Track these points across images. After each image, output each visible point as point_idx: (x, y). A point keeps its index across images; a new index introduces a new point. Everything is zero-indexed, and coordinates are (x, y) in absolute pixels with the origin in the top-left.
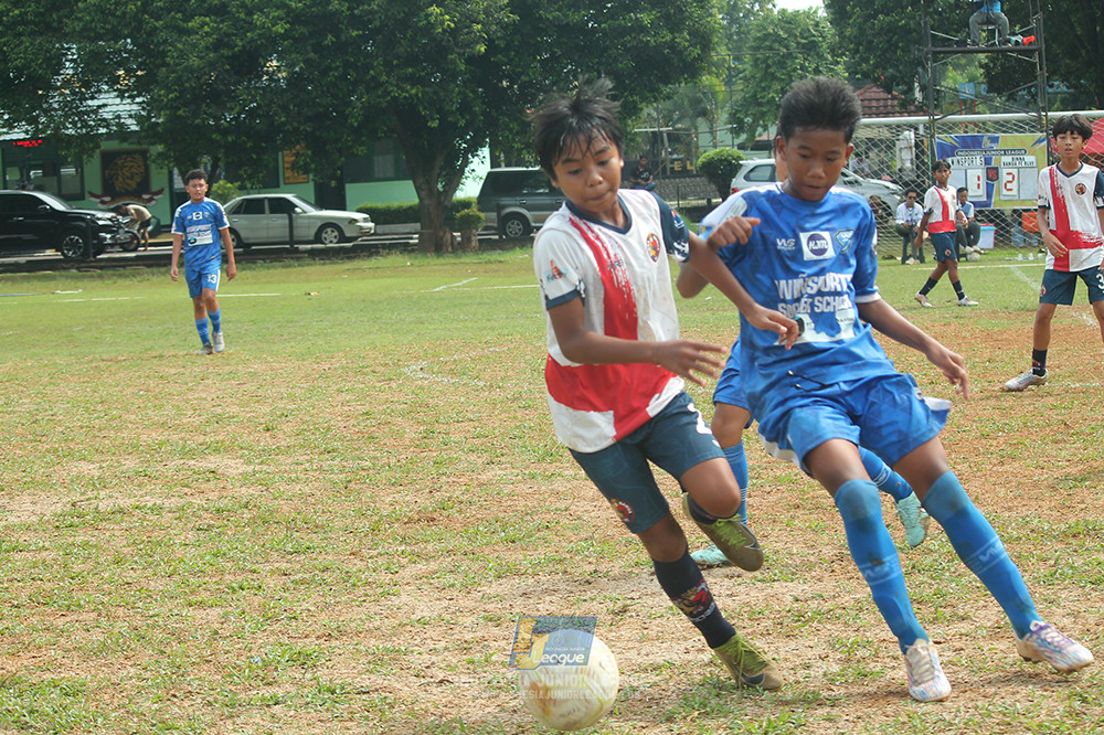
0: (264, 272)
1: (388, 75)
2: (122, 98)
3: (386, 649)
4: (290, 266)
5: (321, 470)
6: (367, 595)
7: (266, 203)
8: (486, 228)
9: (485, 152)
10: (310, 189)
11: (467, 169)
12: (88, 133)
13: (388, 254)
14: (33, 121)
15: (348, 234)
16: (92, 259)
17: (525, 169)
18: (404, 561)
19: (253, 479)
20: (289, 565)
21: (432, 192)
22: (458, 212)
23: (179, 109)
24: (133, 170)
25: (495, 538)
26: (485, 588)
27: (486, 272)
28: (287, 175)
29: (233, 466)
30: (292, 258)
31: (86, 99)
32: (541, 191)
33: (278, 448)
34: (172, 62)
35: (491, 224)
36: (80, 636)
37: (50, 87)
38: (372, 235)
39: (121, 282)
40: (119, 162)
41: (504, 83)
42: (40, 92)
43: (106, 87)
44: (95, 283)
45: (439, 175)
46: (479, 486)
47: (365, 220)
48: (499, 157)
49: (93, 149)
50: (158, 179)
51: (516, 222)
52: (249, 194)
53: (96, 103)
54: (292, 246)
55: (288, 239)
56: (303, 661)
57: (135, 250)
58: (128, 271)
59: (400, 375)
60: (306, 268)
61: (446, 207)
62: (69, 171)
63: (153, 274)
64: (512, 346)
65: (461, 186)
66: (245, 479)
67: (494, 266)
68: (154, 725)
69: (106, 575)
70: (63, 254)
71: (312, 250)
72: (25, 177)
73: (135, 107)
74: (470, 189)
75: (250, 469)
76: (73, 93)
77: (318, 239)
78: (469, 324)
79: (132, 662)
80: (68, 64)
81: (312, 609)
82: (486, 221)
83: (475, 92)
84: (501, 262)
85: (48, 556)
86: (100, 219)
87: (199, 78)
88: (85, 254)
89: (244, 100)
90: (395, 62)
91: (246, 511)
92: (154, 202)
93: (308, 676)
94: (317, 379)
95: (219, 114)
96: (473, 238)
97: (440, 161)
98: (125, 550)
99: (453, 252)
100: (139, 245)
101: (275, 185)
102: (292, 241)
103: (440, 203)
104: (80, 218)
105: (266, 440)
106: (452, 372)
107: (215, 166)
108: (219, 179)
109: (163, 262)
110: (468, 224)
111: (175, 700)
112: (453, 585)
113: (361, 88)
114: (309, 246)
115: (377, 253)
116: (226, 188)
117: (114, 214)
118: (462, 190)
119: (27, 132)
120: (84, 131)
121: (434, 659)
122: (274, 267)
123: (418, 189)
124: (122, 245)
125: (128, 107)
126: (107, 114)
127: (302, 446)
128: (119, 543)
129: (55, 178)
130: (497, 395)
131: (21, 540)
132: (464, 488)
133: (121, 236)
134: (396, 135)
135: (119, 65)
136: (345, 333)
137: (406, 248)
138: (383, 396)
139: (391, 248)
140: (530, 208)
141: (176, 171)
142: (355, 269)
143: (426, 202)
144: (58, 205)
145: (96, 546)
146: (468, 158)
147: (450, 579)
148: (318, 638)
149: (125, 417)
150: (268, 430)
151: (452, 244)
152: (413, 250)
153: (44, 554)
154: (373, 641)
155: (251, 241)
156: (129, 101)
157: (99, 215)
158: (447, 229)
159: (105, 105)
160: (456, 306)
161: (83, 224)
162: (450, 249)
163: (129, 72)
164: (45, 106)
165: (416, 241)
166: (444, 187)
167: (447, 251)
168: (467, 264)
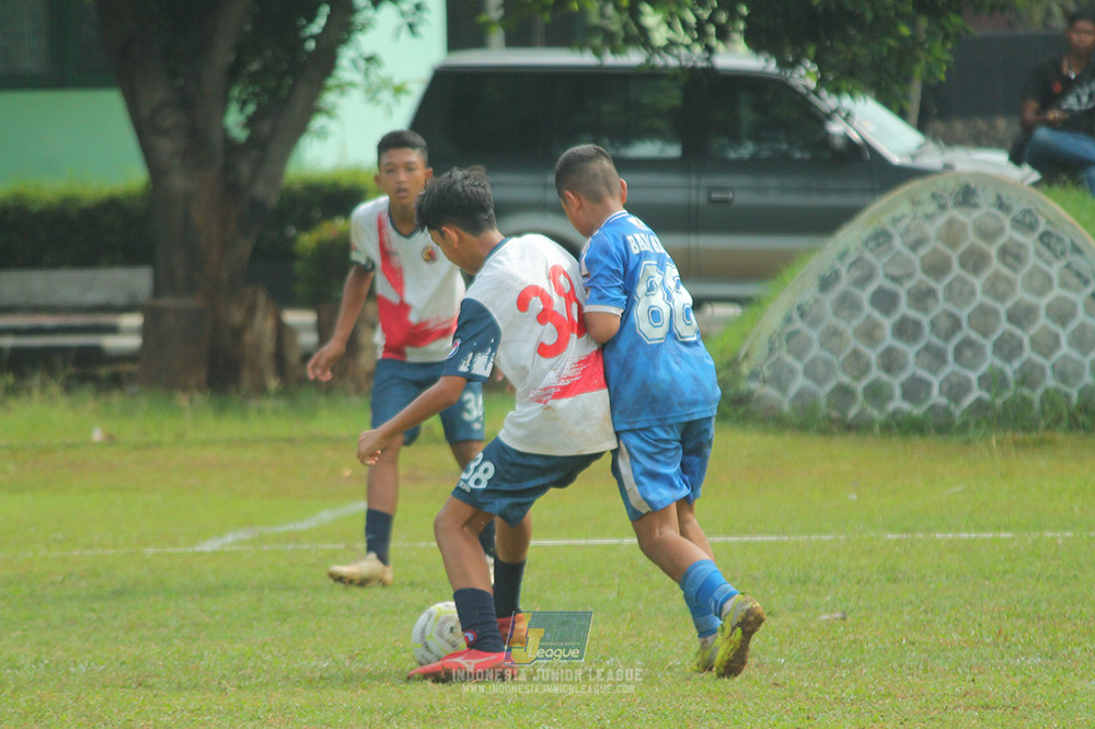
11: (346, 56)
13: (12, 392)
17: (586, 59)
21: (200, 140)
22: (306, 224)
27: (415, 478)
32: (647, 149)
45: (233, 73)
48: (482, 7)
61: (257, 206)
65: (318, 122)
97: (236, 18)
99: (281, 393)
103: (232, 189)
118: (322, 134)
123: (145, 129)
137: (87, 371)
143: (179, 182)
146: (352, 9)
152: (116, 382)
158: (262, 299)
162: (273, 384)
165: (131, 342)
166: (251, 122)
167: (260, 390)
168: (339, 442)
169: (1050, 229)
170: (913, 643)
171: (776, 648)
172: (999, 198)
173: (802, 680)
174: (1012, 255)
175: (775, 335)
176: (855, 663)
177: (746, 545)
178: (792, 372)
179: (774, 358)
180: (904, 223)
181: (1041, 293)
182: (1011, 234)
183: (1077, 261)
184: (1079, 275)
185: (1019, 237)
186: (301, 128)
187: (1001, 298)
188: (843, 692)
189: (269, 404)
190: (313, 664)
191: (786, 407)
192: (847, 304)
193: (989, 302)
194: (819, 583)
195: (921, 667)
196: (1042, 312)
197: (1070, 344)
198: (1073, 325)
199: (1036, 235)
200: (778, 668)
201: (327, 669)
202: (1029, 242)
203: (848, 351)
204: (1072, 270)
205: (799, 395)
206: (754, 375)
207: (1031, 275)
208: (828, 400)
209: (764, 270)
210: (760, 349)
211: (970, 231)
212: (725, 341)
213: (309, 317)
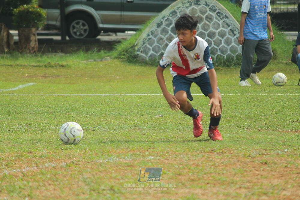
8: (47, 27)
22: (16, 6)
27: (45, 77)
35: (54, 23)
51: (81, 22)
67: (54, 71)
82: (48, 19)
84: (62, 66)
96: (33, 38)
99: (10, 52)
110: (26, 21)
140: (98, 7)
158: (3, 26)
162: (6, 50)
167: (3, 52)
168: (24, 66)
169: (219, 11)
170: (181, 124)
171: (144, 124)
172: (206, 2)
173: (151, 133)
174: (209, 18)
175: (144, 39)
176: (165, 129)
177: (136, 96)
178: (149, 49)
179: (144, 46)
180: (180, 9)
181: (217, 29)
182: (209, 12)
183: (226, 19)
184: (227, 24)
185: (211, 13)
187: (206, 30)
188: (161, 136)
189: (5, 55)
190: (17, 127)
191: (147, 59)
192: (164, 31)
193: (203, 31)
194: (155, 107)
195: (183, 130)
196: (217, 34)
197: (224, 43)
198: (225, 38)
199: (216, 13)
200: (144, 130)
201: (21, 128)
202: (214, 15)
203: (165, 44)
204: (225, 22)
205: (151, 56)
206: (139, 50)
207: (214, 24)
208: (159, 57)
209: (142, 21)
210: (141, 43)
211: (198, 11)
212: (131, 40)
213: (16, 32)
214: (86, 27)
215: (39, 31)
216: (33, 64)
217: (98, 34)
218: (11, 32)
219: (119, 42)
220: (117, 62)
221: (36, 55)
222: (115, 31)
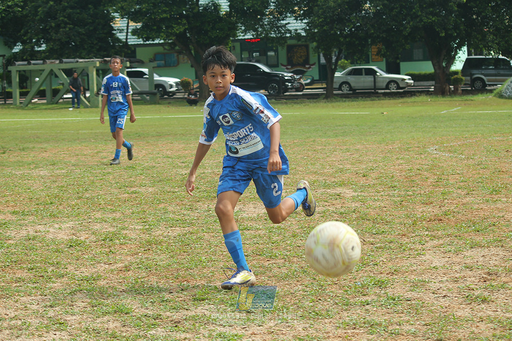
0: (362, 103)
1: (421, 12)
2: (297, 20)
3: (419, 280)
4: (374, 100)
5: (389, 195)
6: (410, 255)
7: (363, 70)
8: (465, 84)
9: (465, 48)
10: (383, 64)
11: (456, 57)
12: (281, 36)
13: (420, 95)
14: (256, 30)
15: (401, 86)
16: (282, 95)
17: (484, 57)
18: (427, 239)
19: (357, 199)
20: (374, 240)
21: (440, 67)
22: (452, 76)
23: (324, 26)
24: (302, 54)
25: (470, 230)
26: (465, 253)
27: (465, 105)
28: (373, 57)
29: (348, 193)
30: (375, 96)
31: (280, 20)
32: (491, 67)
33: (369, 185)
34: (321, 4)
35: (468, 82)
36: (276, 271)
37: (264, 14)
38: (412, 86)
39: (295, 106)
40: (295, 50)
41: (474, 16)
42: (259, 17)
43: (289, 15)
44: (283, 106)
45: (444, 59)
46: (462, 204)
47: (409, 79)
48: (471, 51)
49: (284, 44)
50: (313, 58)
51: (479, 82)
52: (355, 66)
53: (284, 22)
54: (375, 91)
55: (373, 87)
56: (380, 284)
57: (302, 91)
58: (299, 101)
59: (426, 152)
60: (382, 101)
61: (447, 74)
62: (271, 53)
63: (311, 102)
64: (478, 139)
65: (454, 64)
66: (354, 199)
67: (469, 102)
68: (311, 313)
69: (289, 242)
70: (268, 92)
71: (384, 93)
72: (251, 56)
73: (303, 24)
74: (458, 66)
75: (355, 194)
76: (274, 17)
77: (387, 87)
78: (457, 129)
79: (300, 283)
80: (271, 4)
81: (385, 260)
82: (465, 81)
83: (461, 20)
84: (472, 100)
85: (262, 232)
86: (286, 76)
87: (333, 12)
88: (279, 93)
89: (354, 22)
90: (424, 6)
91: (354, 214)
92: (311, 69)
93: (383, 292)
94: (387, 153)
95: (343, 28)
96: (459, 89)
97: (444, 52)
98: (298, 231)
99: (450, 95)
100: (304, 89)
101: (367, 62)
102: (375, 88)
103: (444, 72)
104: (277, 75)
105: (362, 181)
106: (450, 151)
107: (339, 53)
108: (342, 59)
109: (316, 97)
110: (457, 82)
111: (320, 301)
112: (450, 251)
113: (409, 18)
114: (383, 91)
115: (415, 95)
116: (345, 63)
117: (292, 74)
118: (454, 66)
119: (253, 35)
120: (279, 35)
121: (441, 285)
122: (367, 100)
123: (434, 65)
124: (295, 88)
125: (299, 25)
126: (289, 27)
127: (380, 184)
128: (295, 227)
129: (265, 57)
130: (471, 162)
131: (249, 225)
132: (455, 206)
133: (296, 84)
134: (424, 40)
135: (296, 5)
136: (400, 132)
137: (428, 93)
138: (418, 162)
139: (421, 93)
140: (485, 75)
141: (321, 55)
142: (404, 102)
143: (438, 71)
144: (266, 70)
145: (284, 229)
146: (457, 51)
147: (449, 248)
148: (387, 274)
149: (298, 168)
150: (364, 176)
151: (449, 91)
152: (431, 94)
153: (260, 231)
154: (413, 276)
155: (356, 88)
156: (300, 21)
157: (285, 74)
158: (447, 84)
159: (289, 23)
160: (451, 120)
161: (278, 79)
162: (448, 94)
163: (300, 8)
164: (261, 23)
165: (433, 90)
166: (446, 64)
167: (447, 95)
168: (456, 101)
175: (505, 88)
178: (508, 92)
186: (452, 64)
205: (508, 95)
206: (504, 93)
209: (504, 81)
210: (504, 90)
212: (499, 89)
213: (453, 87)
214: (481, 84)
215: (462, 86)
216: (460, 99)
217: (486, 86)
218: (451, 87)
219: (495, 89)
220: (494, 98)
221: (461, 96)
222: (493, 85)
